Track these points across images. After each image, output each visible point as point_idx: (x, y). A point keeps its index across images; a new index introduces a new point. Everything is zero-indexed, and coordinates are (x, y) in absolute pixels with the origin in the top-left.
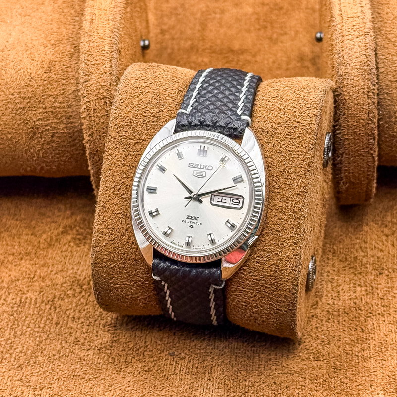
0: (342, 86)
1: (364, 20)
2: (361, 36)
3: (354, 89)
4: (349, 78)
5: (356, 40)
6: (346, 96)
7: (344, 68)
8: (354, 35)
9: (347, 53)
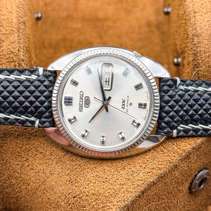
0: (196, 52)
2: (209, 12)
3: (205, 54)
4: (202, 46)
5: (204, 15)
6: (199, 60)
7: (197, 38)
8: (203, 11)
9: (199, 26)
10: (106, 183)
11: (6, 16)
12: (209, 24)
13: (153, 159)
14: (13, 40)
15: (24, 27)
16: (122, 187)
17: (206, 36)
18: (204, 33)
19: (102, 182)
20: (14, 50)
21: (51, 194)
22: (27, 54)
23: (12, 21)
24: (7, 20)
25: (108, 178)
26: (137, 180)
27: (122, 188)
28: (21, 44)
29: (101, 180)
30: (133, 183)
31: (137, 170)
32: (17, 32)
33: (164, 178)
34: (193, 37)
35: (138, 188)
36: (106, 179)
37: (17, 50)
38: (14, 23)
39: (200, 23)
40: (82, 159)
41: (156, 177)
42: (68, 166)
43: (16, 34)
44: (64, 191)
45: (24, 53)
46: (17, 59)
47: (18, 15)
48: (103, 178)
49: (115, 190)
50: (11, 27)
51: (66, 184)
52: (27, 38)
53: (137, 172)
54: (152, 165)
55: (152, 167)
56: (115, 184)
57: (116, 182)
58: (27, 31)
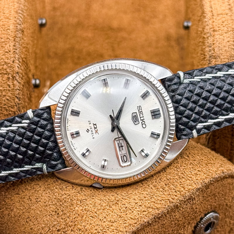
1: (232, 17)
2: (230, 32)
5: (225, 35)
7: (214, 60)
8: (223, 30)
9: (218, 47)
10: (95, 219)
11: (3, 22)
12: (230, 45)
13: (151, 196)
14: (8, 49)
15: (21, 35)
16: (111, 224)
17: (225, 58)
18: (223, 54)
19: (91, 217)
20: (9, 61)
21: (34, 223)
22: (23, 66)
23: (8, 28)
24: (3, 27)
25: (98, 212)
26: (130, 218)
27: (112, 226)
28: (16, 55)
29: (90, 214)
30: (125, 222)
31: (132, 207)
32: (13, 41)
33: (162, 219)
34: (211, 58)
35: (130, 227)
36: (95, 214)
37: (12, 61)
38: (11, 30)
39: (219, 44)
40: (73, 189)
41: (152, 217)
42: (56, 194)
43: (12, 42)
44: (49, 223)
45: (20, 65)
46: (11, 71)
47: (16, 21)
48: (92, 213)
49: (104, 227)
50: (7, 34)
51: (51, 214)
52: (24, 48)
53: (131, 209)
54: (149, 203)
55: (149, 205)
56: (105, 220)
57: (106, 219)
58: (25, 40)
